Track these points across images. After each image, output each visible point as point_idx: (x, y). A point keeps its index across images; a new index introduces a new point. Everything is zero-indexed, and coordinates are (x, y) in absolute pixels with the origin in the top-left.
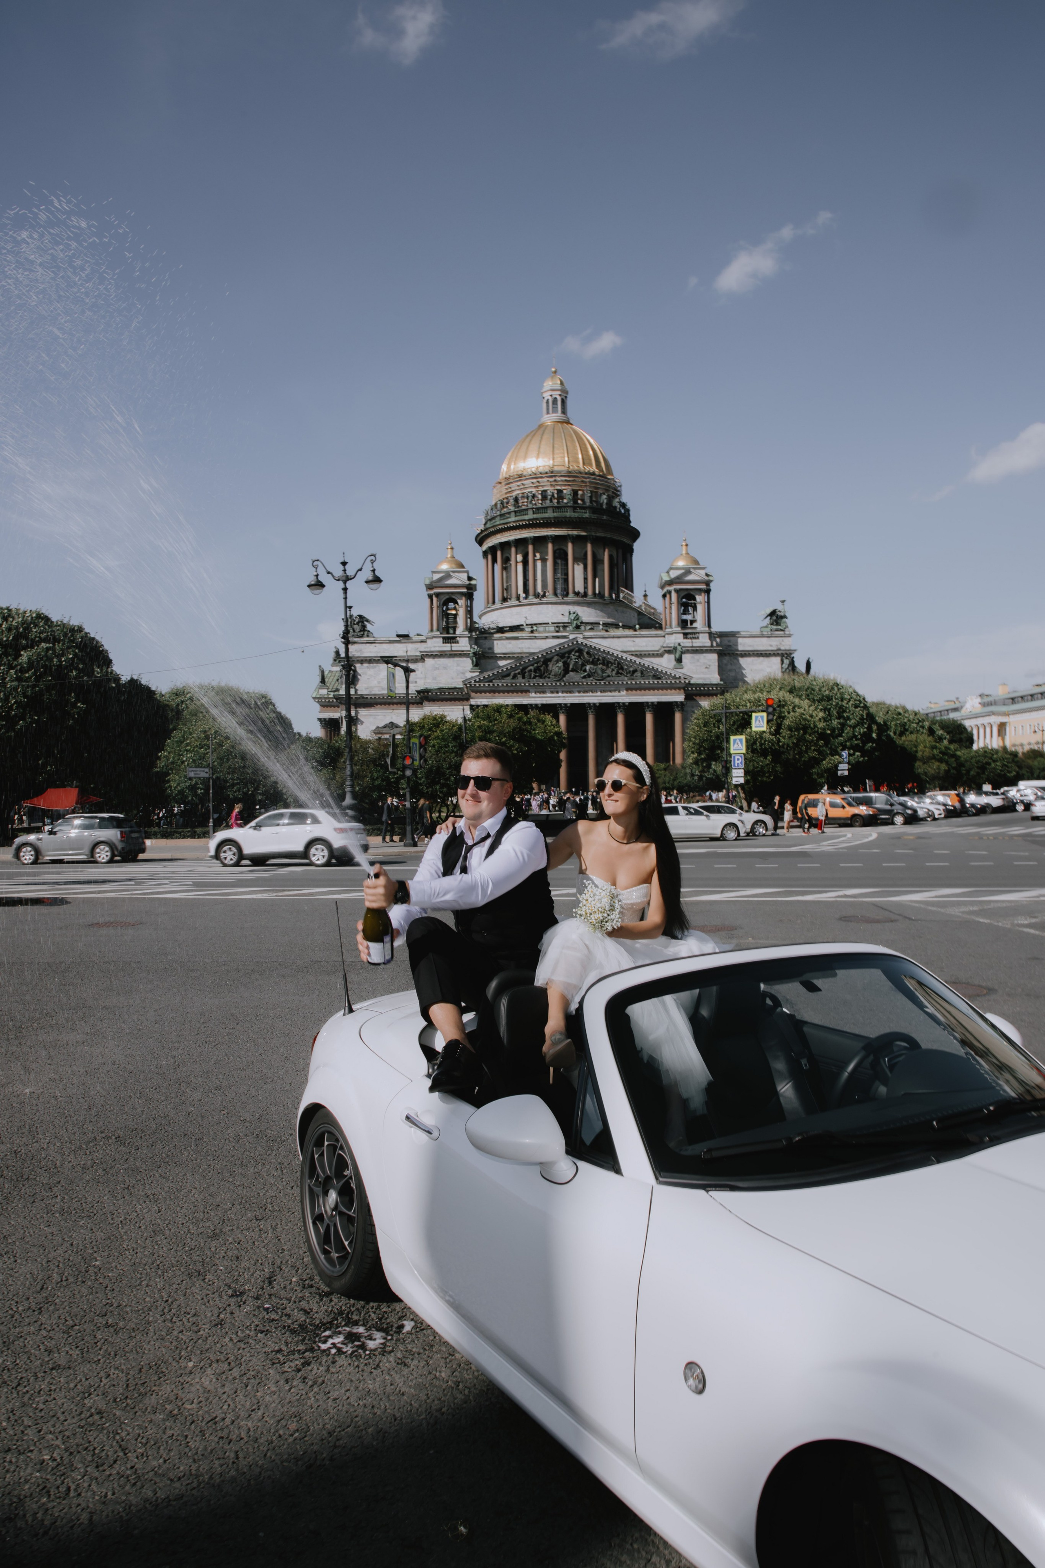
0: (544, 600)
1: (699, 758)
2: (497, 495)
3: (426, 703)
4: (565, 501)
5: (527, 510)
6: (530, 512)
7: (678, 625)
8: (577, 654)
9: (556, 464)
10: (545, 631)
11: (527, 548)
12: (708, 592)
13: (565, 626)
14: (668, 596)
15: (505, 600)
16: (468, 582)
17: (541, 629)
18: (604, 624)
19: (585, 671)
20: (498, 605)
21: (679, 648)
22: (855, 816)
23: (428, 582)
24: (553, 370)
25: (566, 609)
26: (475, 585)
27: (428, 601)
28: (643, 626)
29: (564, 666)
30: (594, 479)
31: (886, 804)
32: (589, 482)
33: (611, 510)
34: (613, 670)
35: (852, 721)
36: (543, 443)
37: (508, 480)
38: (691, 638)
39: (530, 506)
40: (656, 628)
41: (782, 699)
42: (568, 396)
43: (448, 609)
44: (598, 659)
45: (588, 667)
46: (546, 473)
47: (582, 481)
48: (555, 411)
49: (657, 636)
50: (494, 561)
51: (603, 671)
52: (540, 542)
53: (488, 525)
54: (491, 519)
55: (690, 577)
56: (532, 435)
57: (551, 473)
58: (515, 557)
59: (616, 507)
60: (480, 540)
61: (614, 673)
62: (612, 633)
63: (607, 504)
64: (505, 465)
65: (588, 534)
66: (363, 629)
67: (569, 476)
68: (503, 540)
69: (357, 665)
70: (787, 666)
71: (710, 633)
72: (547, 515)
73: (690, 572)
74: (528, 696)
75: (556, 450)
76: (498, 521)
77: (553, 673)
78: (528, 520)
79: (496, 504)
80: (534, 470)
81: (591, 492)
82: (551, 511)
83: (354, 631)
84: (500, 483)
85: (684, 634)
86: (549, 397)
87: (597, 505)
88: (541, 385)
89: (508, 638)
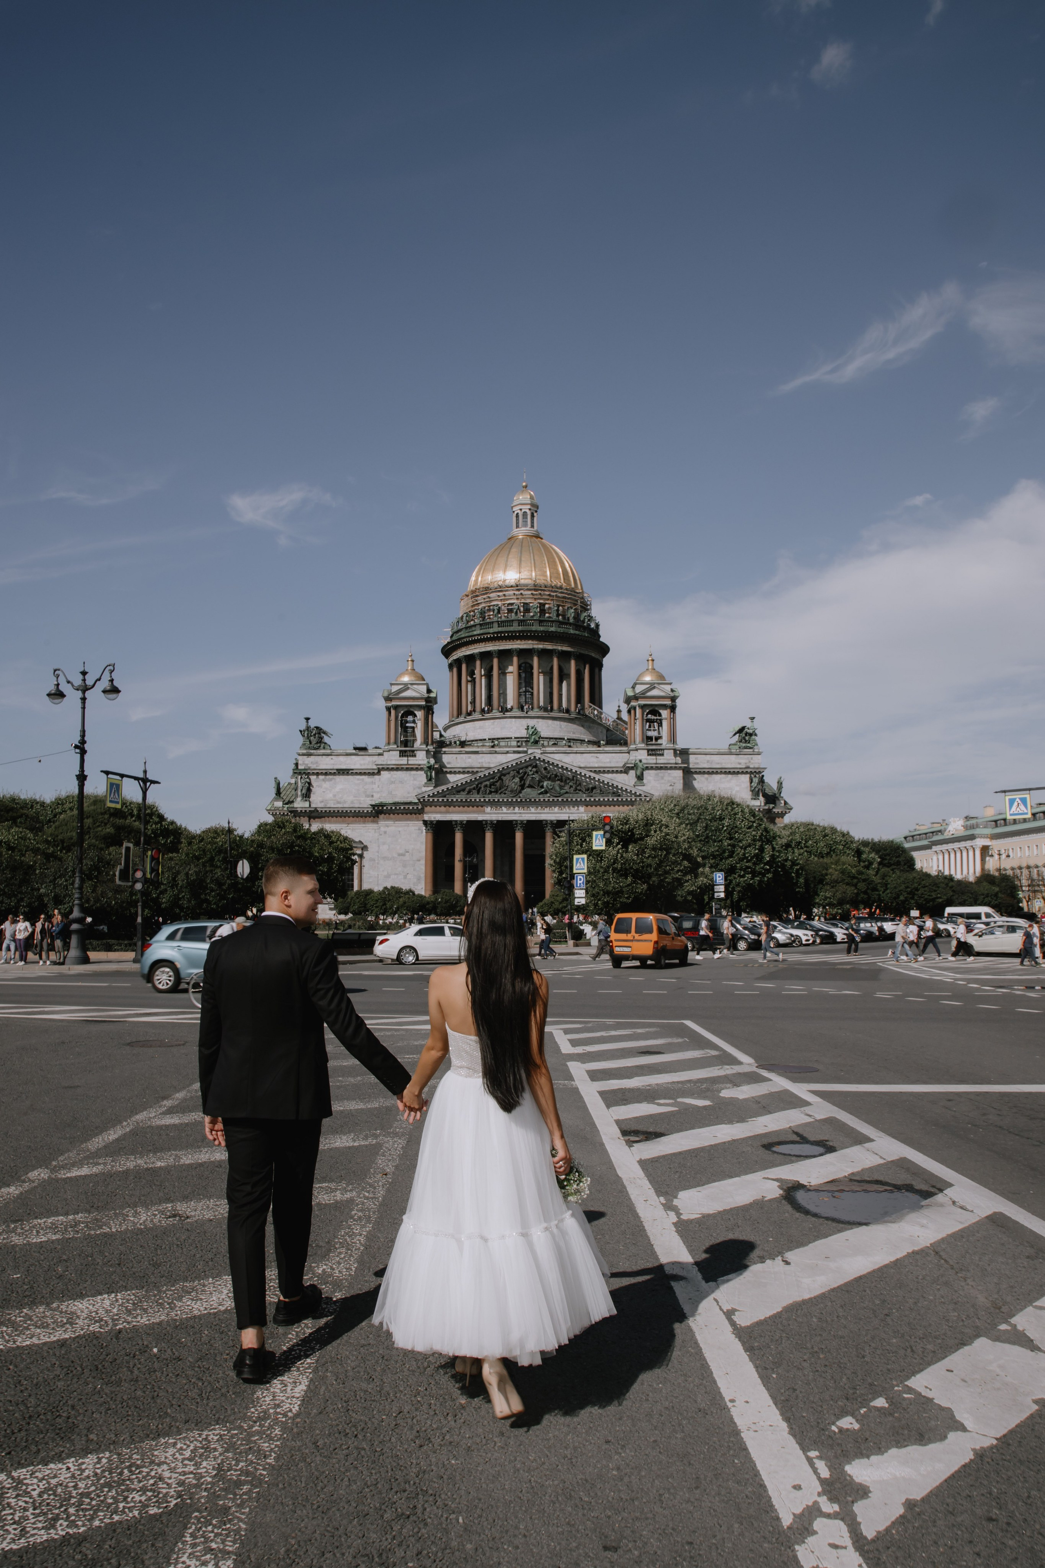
0: (508, 714)
2: (464, 608)
3: (382, 816)
4: (531, 614)
5: (492, 623)
6: (495, 625)
7: (643, 741)
8: (534, 769)
9: (523, 577)
10: (505, 746)
11: (492, 660)
12: (673, 709)
13: (525, 741)
14: (632, 712)
15: (469, 714)
16: (426, 695)
17: (502, 744)
18: (568, 739)
19: (542, 787)
20: (461, 719)
21: (640, 765)
23: (386, 694)
24: (524, 485)
25: (527, 723)
26: (436, 698)
27: (386, 713)
28: (609, 743)
29: (520, 781)
30: (562, 593)
32: (557, 596)
33: (579, 624)
34: (571, 787)
36: (511, 557)
37: (475, 593)
38: (655, 755)
39: (496, 619)
40: (621, 745)
41: (650, 817)
42: (538, 510)
43: (407, 722)
44: (556, 776)
45: (545, 784)
46: (512, 587)
47: (550, 595)
48: (525, 525)
49: (621, 752)
50: (460, 674)
52: (505, 655)
53: (455, 638)
54: (457, 632)
55: (654, 693)
56: (502, 548)
57: (517, 587)
58: (479, 671)
59: (583, 622)
60: (447, 651)
61: (572, 789)
62: (575, 749)
63: (574, 618)
64: (473, 578)
65: (555, 647)
66: (320, 741)
67: (536, 590)
68: (468, 653)
69: (313, 778)
70: (754, 784)
71: (675, 750)
72: (511, 629)
73: (654, 688)
74: (484, 812)
75: (523, 564)
76: (463, 634)
77: (509, 789)
78: (493, 633)
79: (462, 617)
80: (500, 583)
81: (558, 606)
82: (515, 624)
83: (310, 743)
84: (467, 596)
85: (648, 750)
86: (519, 511)
87: (564, 618)
88: (513, 501)
89: (468, 753)
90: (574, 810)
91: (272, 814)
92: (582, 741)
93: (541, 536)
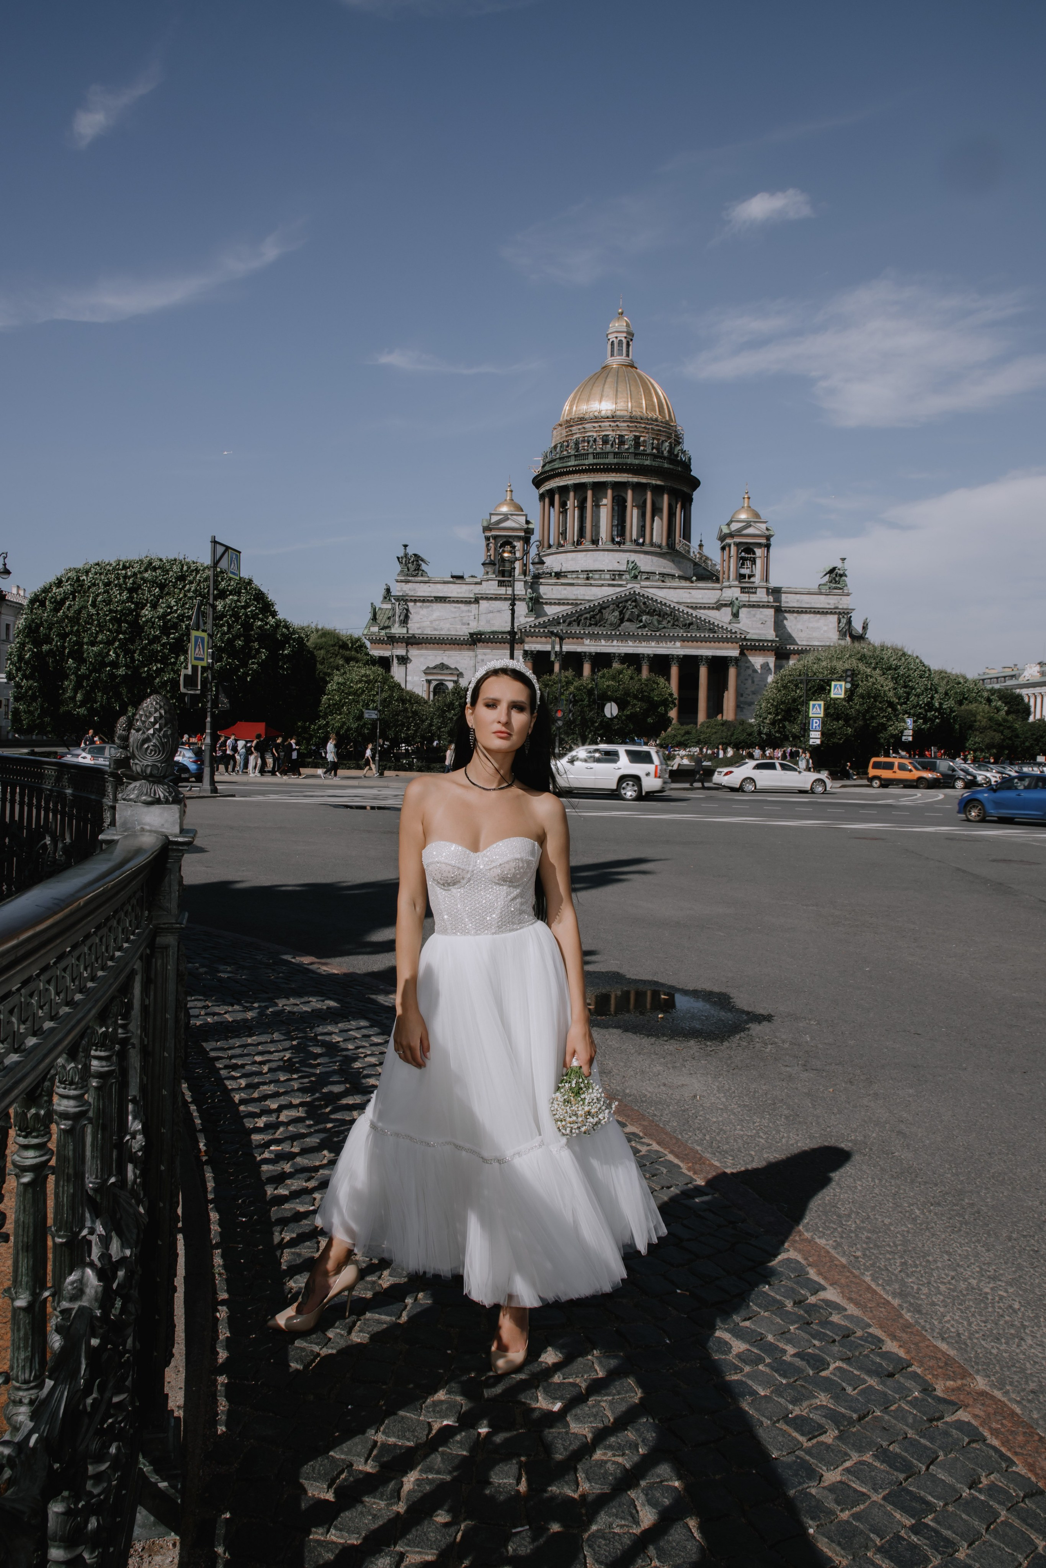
0: (601, 547)
2: (557, 437)
3: (480, 645)
4: (626, 447)
5: (587, 454)
6: (591, 456)
7: (736, 579)
8: (634, 604)
9: (619, 408)
10: (600, 579)
11: (586, 492)
12: (768, 545)
13: (620, 574)
14: (728, 548)
15: (560, 544)
16: (525, 526)
17: (597, 576)
19: (641, 621)
20: (554, 551)
21: (737, 602)
23: (485, 525)
24: (620, 311)
25: (624, 557)
26: (532, 529)
27: (484, 543)
28: (700, 578)
29: (620, 615)
30: (657, 426)
31: (947, 768)
32: (652, 429)
33: (673, 458)
34: (669, 622)
35: (918, 690)
36: (607, 386)
37: (569, 423)
38: (748, 593)
39: (590, 450)
40: (713, 581)
44: (655, 610)
45: (644, 618)
46: (608, 418)
47: (645, 428)
48: (620, 353)
49: (714, 589)
50: (551, 503)
51: (659, 622)
52: (599, 487)
53: (547, 468)
54: (550, 462)
55: (750, 531)
56: (597, 377)
57: (613, 418)
58: (572, 502)
59: (677, 455)
60: (538, 482)
61: (670, 624)
62: (669, 584)
63: (669, 452)
64: (566, 407)
65: (649, 481)
66: (418, 568)
67: (631, 422)
68: (562, 484)
69: (411, 605)
70: (841, 625)
71: (767, 589)
72: (607, 461)
73: (750, 526)
74: (583, 644)
75: (619, 395)
76: (557, 465)
77: (609, 622)
78: (589, 465)
79: (555, 447)
80: (596, 414)
81: (653, 439)
82: (611, 456)
83: (408, 570)
84: (561, 425)
85: (742, 588)
86: (614, 339)
87: (658, 452)
88: (608, 327)
89: (563, 584)
90: (670, 645)
91: (371, 639)
92: (673, 576)
93: (635, 365)
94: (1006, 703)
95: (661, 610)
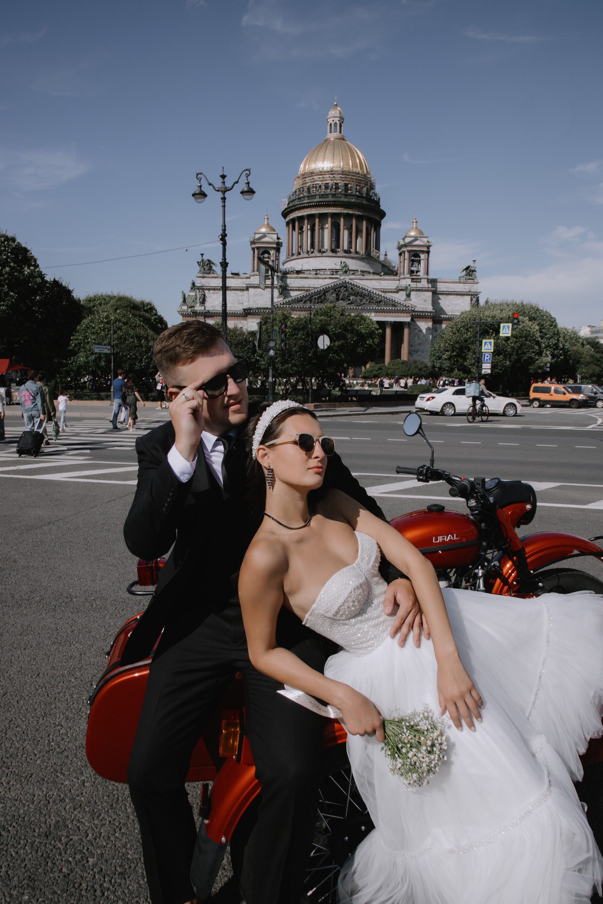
0: (324, 254)
1: (452, 354)
2: (297, 185)
3: (248, 317)
4: (340, 190)
5: (316, 195)
6: (318, 197)
7: (409, 273)
8: (345, 289)
9: (335, 166)
10: (324, 274)
11: (315, 220)
12: (428, 252)
13: (337, 271)
14: (403, 254)
15: (299, 254)
16: (277, 241)
17: (322, 273)
18: (361, 271)
19: (350, 300)
20: (295, 257)
21: (409, 287)
22: (572, 400)
23: (252, 240)
24: (335, 103)
25: (339, 260)
26: (282, 243)
27: (252, 252)
28: (386, 274)
29: (336, 296)
30: (359, 177)
31: (592, 393)
32: (356, 179)
33: (369, 198)
34: (367, 300)
36: (327, 152)
37: (304, 176)
38: (416, 282)
39: (317, 193)
40: (394, 275)
42: (344, 122)
44: (358, 293)
45: (351, 298)
46: (328, 172)
47: (351, 178)
48: (336, 131)
49: (394, 280)
50: (294, 228)
51: (361, 300)
52: (323, 217)
53: (291, 205)
54: (292, 202)
55: (417, 243)
56: (321, 146)
57: (331, 172)
58: (306, 227)
59: (371, 196)
60: (285, 215)
61: (368, 302)
62: (366, 277)
63: (366, 194)
64: (302, 166)
65: (354, 212)
66: (210, 269)
67: (343, 174)
68: (299, 215)
69: (206, 292)
70: (473, 302)
71: (428, 279)
72: (327, 200)
73: (417, 240)
75: (335, 156)
76: (296, 203)
77: (329, 300)
78: (316, 203)
79: (295, 192)
80: (321, 170)
81: (357, 186)
82: (330, 196)
83: (205, 270)
84: (298, 178)
85: (412, 279)
86: (332, 122)
87: (360, 194)
88: (328, 114)
89: (301, 278)
91: (181, 314)
92: (369, 273)
93: (346, 139)
94: (593, 347)
95: (362, 293)
